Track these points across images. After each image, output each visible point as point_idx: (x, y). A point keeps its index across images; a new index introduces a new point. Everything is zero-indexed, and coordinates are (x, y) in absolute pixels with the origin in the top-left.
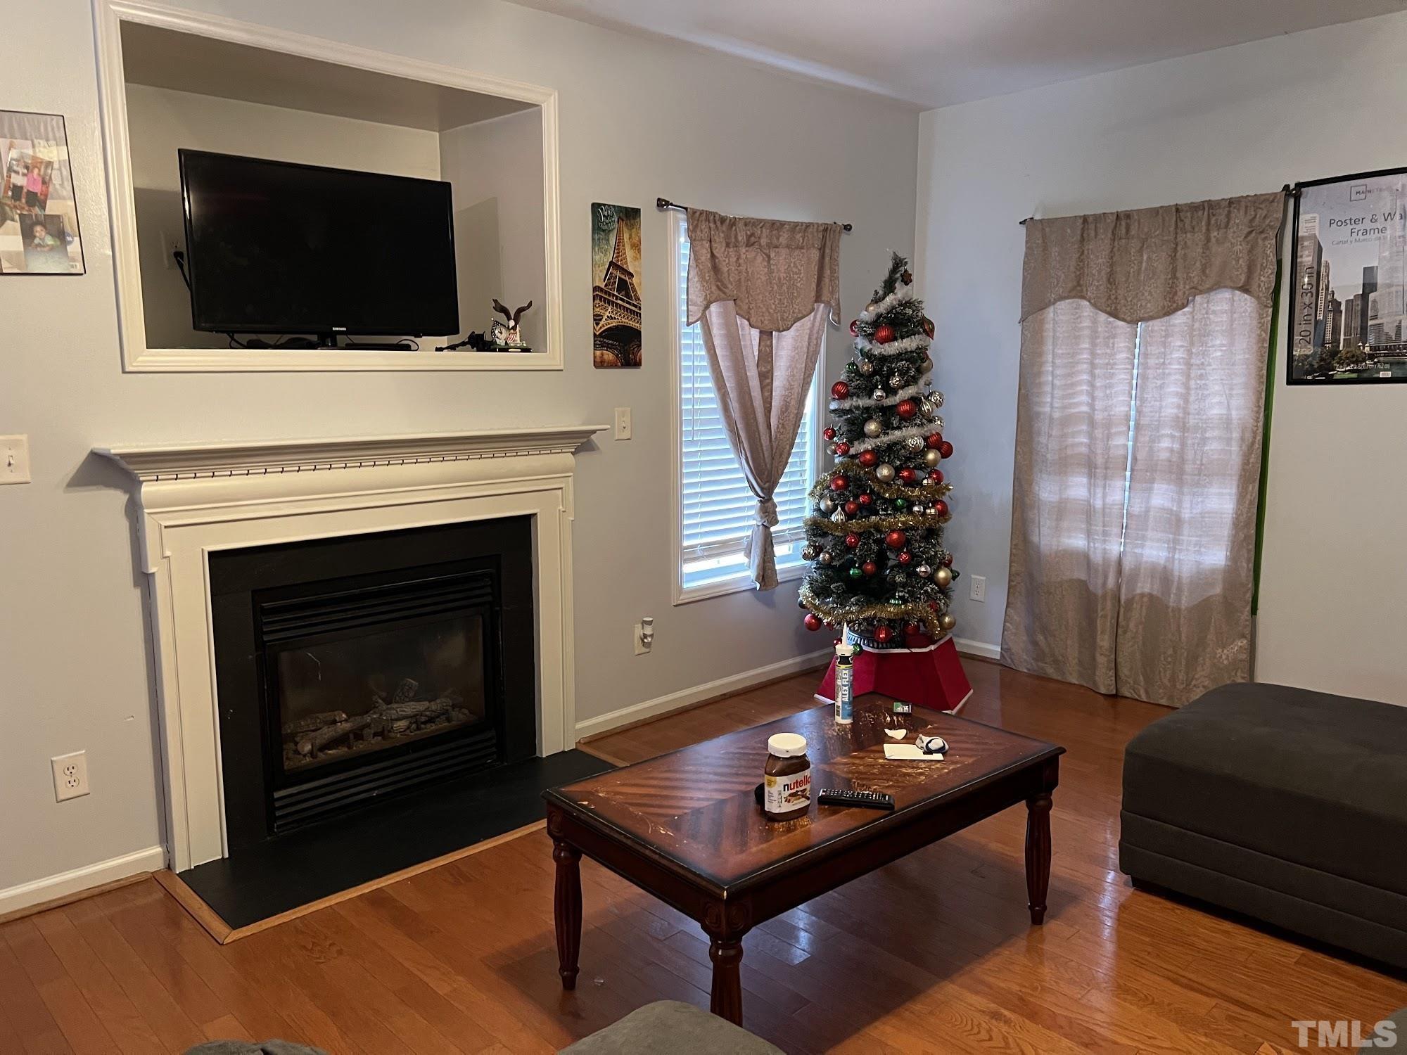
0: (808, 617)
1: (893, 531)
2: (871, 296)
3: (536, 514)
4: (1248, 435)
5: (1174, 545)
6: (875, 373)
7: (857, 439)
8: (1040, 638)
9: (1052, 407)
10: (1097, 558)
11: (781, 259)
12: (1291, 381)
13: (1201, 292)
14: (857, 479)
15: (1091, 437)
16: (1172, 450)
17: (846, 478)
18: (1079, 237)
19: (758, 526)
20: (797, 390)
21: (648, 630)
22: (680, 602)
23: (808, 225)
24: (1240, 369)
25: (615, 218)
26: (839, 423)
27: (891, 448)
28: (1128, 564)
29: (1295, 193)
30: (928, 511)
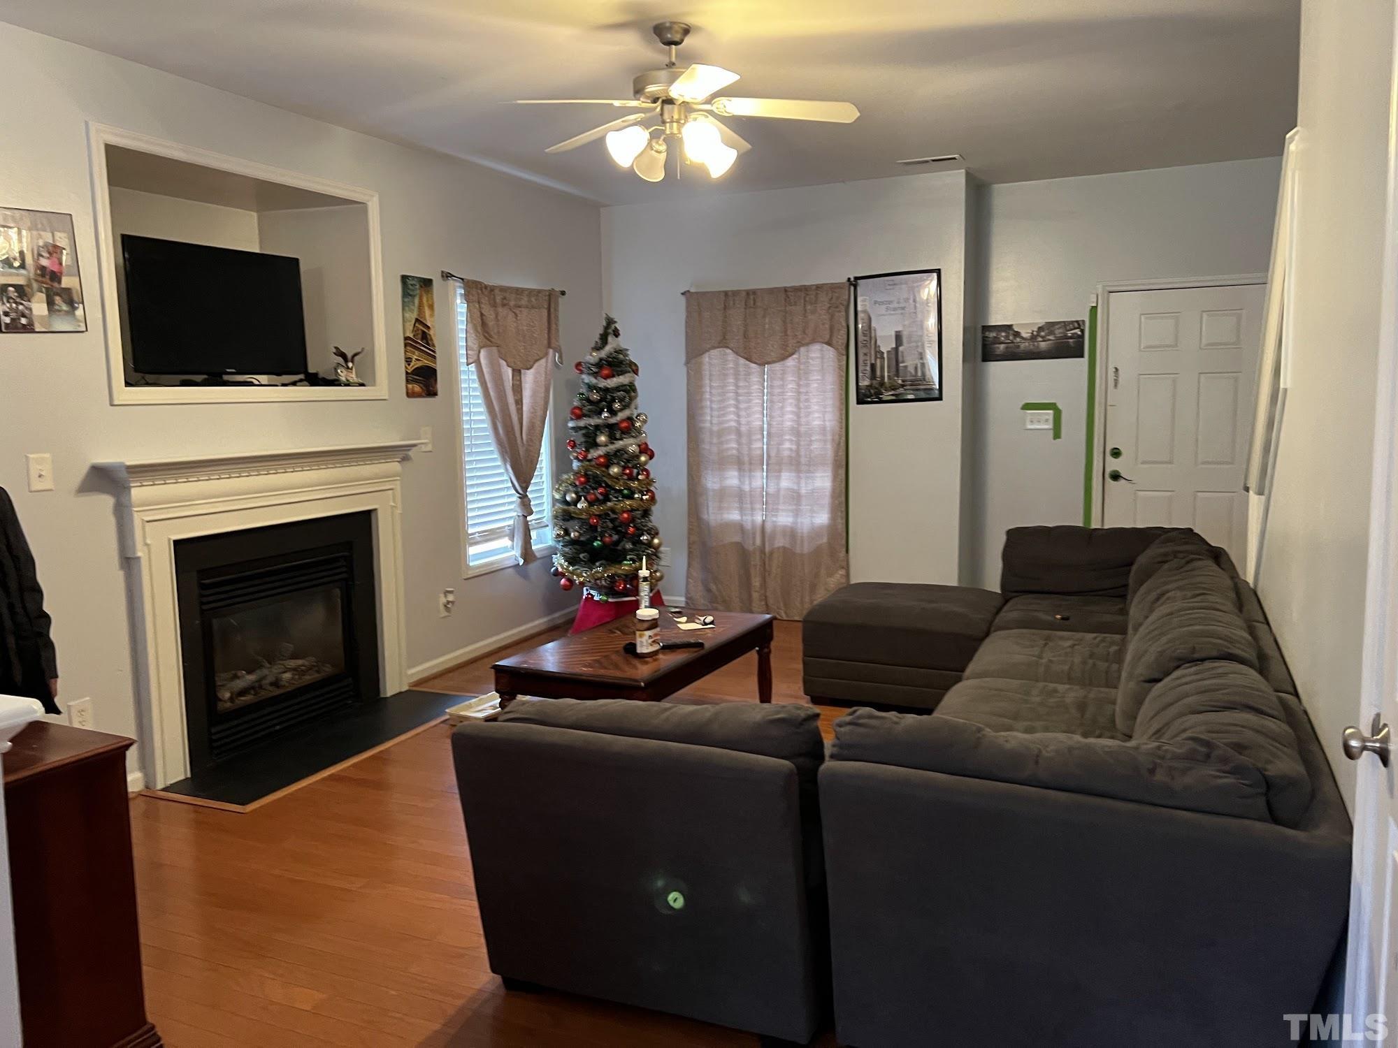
0: (563, 581)
1: (624, 512)
2: (593, 345)
3: (375, 510)
4: (837, 437)
5: (797, 513)
6: (601, 401)
7: (591, 448)
8: (713, 587)
9: (711, 423)
10: (748, 526)
11: (524, 315)
12: (860, 401)
13: (803, 345)
14: (595, 476)
15: (739, 444)
16: (791, 450)
17: (586, 475)
18: (723, 306)
19: (519, 516)
20: (540, 413)
21: (451, 598)
22: (469, 576)
23: (539, 291)
24: (830, 395)
25: (418, 287)
26: (579, 438)
27: (619, 453)
28: (769, 527)
29: (854, 283)
30: (644, 497)
